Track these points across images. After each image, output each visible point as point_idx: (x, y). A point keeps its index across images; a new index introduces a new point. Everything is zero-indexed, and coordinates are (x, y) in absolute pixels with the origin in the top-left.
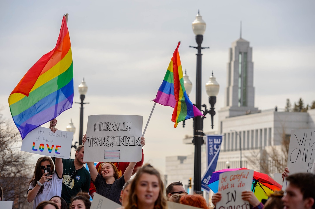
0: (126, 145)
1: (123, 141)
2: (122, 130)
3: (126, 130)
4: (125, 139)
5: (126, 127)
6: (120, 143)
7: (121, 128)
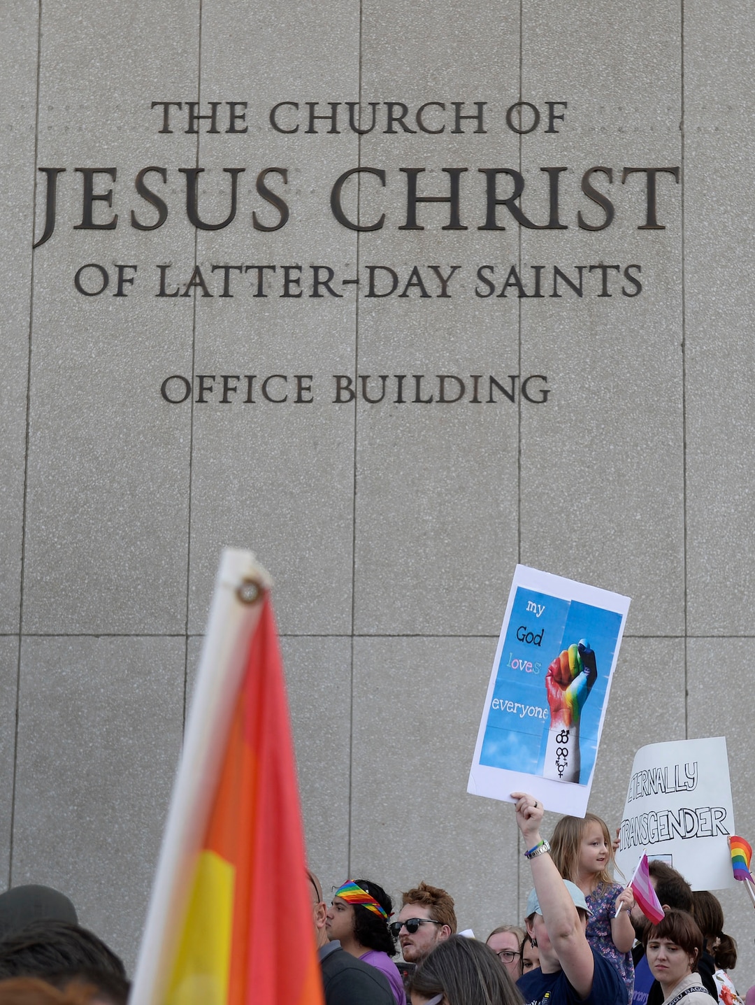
0: (688, 835)
1: (679, 824)
2: (673, 790)
3: (685, 788)
4: (685, 817)
5: (683, 780)
6: (671, 833)
7: (671, 784)
